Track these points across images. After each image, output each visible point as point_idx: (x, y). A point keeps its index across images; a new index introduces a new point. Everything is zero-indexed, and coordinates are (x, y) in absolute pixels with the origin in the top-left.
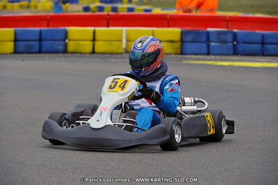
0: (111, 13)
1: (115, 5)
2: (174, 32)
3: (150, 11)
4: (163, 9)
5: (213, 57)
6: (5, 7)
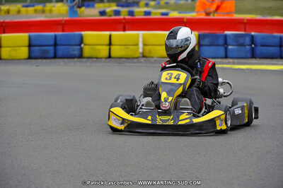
0: (127, 17)
1: (131, 9)
4: (180, 13)
6: (19, 12)
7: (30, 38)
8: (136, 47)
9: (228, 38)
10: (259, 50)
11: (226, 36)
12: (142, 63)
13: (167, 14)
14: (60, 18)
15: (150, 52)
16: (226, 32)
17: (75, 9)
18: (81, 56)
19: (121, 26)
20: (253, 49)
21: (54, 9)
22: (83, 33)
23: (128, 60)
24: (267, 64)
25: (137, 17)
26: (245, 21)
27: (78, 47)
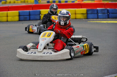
0: (58, 3)
2: (84, 10)
3: (74, 2)
5: (100, 19)
6: (14, 2)
7: (19, 13)
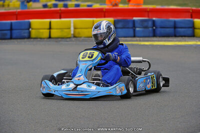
5: (138, 39)
8: (69, 30)
9: (136, 22)
10: (159, 31)
11: (134, 21)
12: (73, 41)
13: (91, 6)
14: (15, 10)
15: (79, 33)
16: (135, 18)
17: (25, 3)
18: (29, 37)
19: (58, 15)
20: (154, 30)
21: (10, 4)
22: (31, 20)
23: (63, 40)
24: (165, 41)
25: (70, 8)
26: (148, 10)
27: (27, 31)
